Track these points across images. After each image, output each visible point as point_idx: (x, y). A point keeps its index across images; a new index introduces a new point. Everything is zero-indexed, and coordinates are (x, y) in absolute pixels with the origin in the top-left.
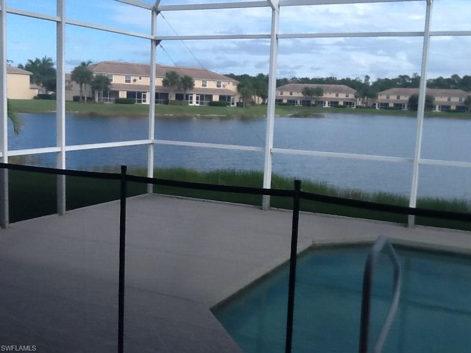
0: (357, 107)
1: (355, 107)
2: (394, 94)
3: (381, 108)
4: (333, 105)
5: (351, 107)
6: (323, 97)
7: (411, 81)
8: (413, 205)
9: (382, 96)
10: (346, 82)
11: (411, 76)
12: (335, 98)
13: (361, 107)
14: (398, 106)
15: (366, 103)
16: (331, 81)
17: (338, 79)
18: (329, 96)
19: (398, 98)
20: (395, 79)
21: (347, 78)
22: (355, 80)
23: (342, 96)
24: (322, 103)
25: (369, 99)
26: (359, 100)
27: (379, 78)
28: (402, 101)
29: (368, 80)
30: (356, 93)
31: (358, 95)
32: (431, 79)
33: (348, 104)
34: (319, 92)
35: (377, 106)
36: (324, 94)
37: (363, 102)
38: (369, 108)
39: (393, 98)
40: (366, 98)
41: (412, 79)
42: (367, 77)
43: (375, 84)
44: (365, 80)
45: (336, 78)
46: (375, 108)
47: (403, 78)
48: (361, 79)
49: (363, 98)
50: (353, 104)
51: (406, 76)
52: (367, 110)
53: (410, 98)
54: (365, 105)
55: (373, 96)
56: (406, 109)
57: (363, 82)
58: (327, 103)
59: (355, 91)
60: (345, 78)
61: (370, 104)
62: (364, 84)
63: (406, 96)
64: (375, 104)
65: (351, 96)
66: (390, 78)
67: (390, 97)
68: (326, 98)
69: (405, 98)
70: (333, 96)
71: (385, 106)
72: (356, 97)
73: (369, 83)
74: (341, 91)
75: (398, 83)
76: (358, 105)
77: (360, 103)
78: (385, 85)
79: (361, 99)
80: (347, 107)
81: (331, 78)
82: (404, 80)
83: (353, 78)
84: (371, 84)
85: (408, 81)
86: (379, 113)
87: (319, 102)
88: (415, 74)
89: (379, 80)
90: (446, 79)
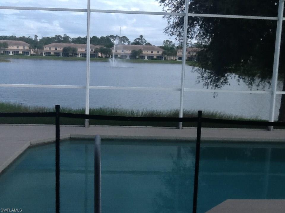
0: (31, 55)
1: (30, 55)
2: (53, 46)
3: (46, 55)
4: (15, 54)
5: (27, 55)
6: (9, 48)
7: (63, 39)
8: (87, 113)
9: (46, 48)
10: (23, 39)
11: (63, 36)
12: (16, 49)
13: (33, 55)
14: (57, 54)
15: (37, 53)
16: (13, 38)
17: (17, 37)
18: (12, 48)
19: (56, 49)
20: (53, 38)
21: (23, 37)
22: (28, 38)
23: (21, 48)
24: (8, 52)
25: (38, 50)
26: (32, 51)
27: (44, 37)
28: (58, 51)
29: (37, 38)
30: (30, 46)
31: (31, 47)
32: (74, 38)
33: (25, 53)
34: (6, 45)
35: (44, 54)
36: (9, 47)
37: (34, 52)
38: (39, 55)
39: (53, 49)
40: (36, 49)
41: (63, 38)
42: (36, 36)
43: (41, 40)
44: (35, 38)
45: (16, 36)
46: (42, 55)
47: (58, 37)
48: (32, 37)
49: (35, 49)
50: (29, 53)
51: (59, 36)
52: (37, 57)
53: (63, 49)
54: (36, 54)
55: (41, 48)
56: (61, 56)
57: (34, 39)
58: (11, 52)
59: (29, 45)
60: (22, 37)
61: (39, 53)
62: (34, 40)
63: (61, 48)
64: (42, 53)
65: (27, 48)
66: (50, 37)
67: (51, 48)
68: (11, 49)
69: (60, 49)
70: (15, 48)
71: (48, 54)
72: (30, 48)
73: (37, 40)
74: (20, 45)
75: (55, 40)
76: (31, 53)
77: (32, 53)
78: (47, 41)
79: (34, 50)
80: (24, 55)
81: (12, 36)
82: (59, 39)
83: (27, 37)
84: (38, 40)
85: (61, 39)
86: (45, 58)
87: (6, 51)
88: (65, 35)
89: (44, 38)
90: (83, 38)
